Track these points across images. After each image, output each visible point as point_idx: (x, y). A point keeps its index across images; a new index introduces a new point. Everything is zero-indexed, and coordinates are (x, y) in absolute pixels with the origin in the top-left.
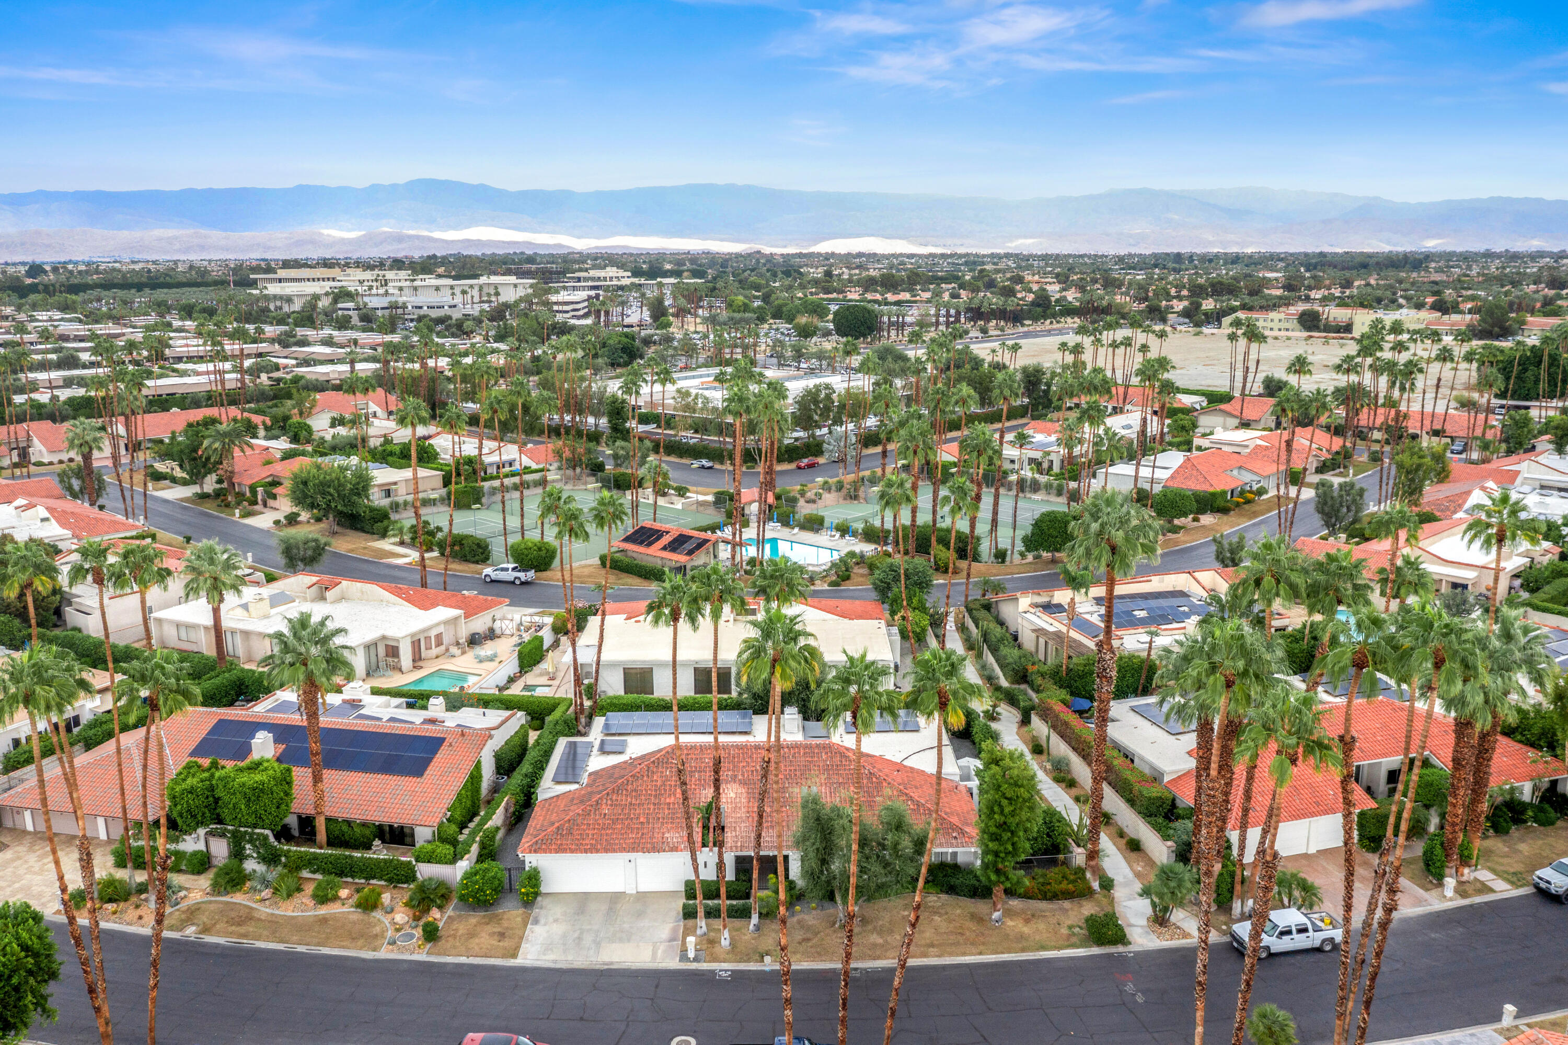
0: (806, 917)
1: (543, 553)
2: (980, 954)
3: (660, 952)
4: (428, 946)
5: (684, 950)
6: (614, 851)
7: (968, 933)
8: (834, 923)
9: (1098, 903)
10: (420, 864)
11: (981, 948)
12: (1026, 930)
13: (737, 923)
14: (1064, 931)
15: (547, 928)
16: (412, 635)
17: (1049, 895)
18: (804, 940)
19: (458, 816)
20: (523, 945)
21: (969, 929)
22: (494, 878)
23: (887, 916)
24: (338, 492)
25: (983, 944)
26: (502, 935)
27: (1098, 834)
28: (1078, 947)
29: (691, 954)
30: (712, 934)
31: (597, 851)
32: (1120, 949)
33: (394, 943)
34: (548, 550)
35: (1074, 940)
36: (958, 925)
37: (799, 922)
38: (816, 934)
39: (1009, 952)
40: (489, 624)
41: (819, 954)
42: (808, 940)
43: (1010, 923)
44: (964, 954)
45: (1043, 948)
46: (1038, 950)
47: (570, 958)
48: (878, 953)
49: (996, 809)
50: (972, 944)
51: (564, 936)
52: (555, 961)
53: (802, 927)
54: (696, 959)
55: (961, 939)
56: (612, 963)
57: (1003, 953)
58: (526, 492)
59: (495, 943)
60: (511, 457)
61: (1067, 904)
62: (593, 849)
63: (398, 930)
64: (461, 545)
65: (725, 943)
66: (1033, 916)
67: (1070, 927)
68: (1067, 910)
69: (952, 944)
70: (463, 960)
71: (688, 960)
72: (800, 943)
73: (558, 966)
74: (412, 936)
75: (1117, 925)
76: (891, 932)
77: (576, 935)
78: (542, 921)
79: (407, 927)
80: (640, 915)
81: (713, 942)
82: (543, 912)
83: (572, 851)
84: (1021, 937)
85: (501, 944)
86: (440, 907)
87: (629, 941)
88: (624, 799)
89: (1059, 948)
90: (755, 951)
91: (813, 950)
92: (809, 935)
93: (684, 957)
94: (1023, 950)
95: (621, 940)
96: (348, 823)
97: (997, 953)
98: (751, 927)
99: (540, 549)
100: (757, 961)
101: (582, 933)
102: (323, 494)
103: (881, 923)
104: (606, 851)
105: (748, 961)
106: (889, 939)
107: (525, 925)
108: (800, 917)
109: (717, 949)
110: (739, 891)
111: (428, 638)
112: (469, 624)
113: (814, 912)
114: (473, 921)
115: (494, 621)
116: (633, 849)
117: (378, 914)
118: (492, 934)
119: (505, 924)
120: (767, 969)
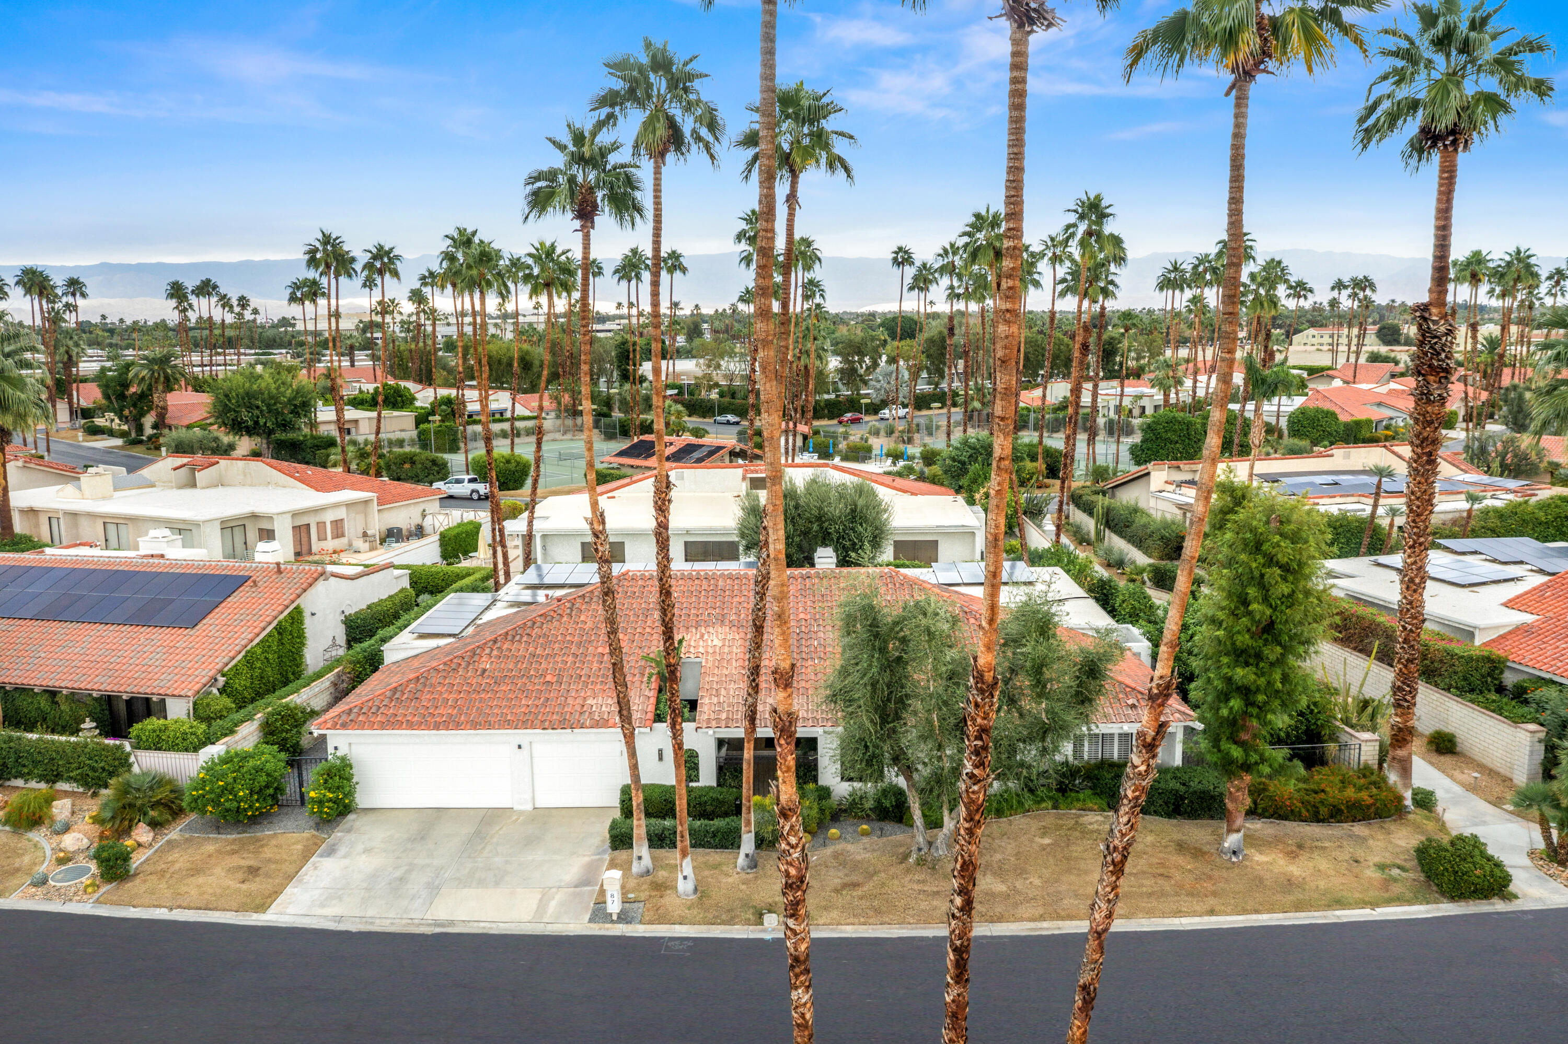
0: (850, 847)
1: (512, 466)
2: (1212, 912)
3: (553, 905)
4: (105, 888)
5: (601, 902)
6: (489, 726)
7: (1178, 876)
8: (906, 856)
9: (1418, 828)
10: (139, 753)
11: (1211, 901)
12: (1295, 870)
13: (715, 856)
14: (1372, 874)
15: (346, 862)
16: (295, 514)
17: (1324, 811)
18: (845, 886)
19: (239, 684)
20: (289, 890)
21: (1178, 867)
22: (258, 770)
23: (1010, 847)
24: (268, 406)
25: (1214, 894)
26: (253, 871)
27: (1413, 692)
28: (1409, 902)
29: (614, 906)
30: (662, 874)
31: (458, 726)
32: (1498, 906)
33: (44, 881)
34: (518, 463)
35: (1397, 889)
36: (1154, 860)
37: (836, 856)
38: (871, 876)
39: (1271, 911)
40: (418, 520)
41: (878, 911)
42: (855, 885)
43: (1259, 858)
44: (1178, 913)
45: (1340, 903)
46: (1329, 906)
47: (370, 912)
48: (999, 909)
49: (1252, 591)
50: (1190, 894)
51: (373, 877)
52: (340, 919)
53: (843, 864)
54: (624, 917)
55: (1167, 886)
56: (452, 923)
57: (1257, 912)
58: (516, 440)
59: (233, 884)
60: (502, 406)
61: (1359, 829)
62: (452, 723)
63: (61, 861)
64: (413, 463)
65: (685, 886)
66: (1300, 846)
67: (1382, 867)
68: (1364, 839)
69: (1150, 895)
70: (161, 914)
71: (608, 918)
72: (837, 891)
73: (342, 927)
74: (85, 871)
75: (1489, 859)
76: (1021, 872)
77: (398, 874)
78: (342, 850)
79: (81, 857)
80: (529, 842)
81: (661, 887)
82: (352, 837)
83: (411, 726)
84: (1289, 884)
85: (244, 887)
86: (154, 825)
87: (497, 884)
88: (520, 649)
89: (1374, 905)
90: (745, 905)
91: (864, 903)
92: (855, 878)
93: (599, 913)
94: (1298, 907)
95: (482, 883)
96: (52, 694)
97: (1244, 912)
98: (741, 860)
99: (508, 462)
100: (748, 922)
101: (409, 871)
102: (250, 407)
103: (998, 856)
104: (475, 725)
105: (730, 922)
106: (1019, 884)
107: (306, 856)
108: (840, 846)
109: (669, 900)
110: (722, 803)
111: (321, 525)
112: (386, 515)
113: (865, 840)
114: (210, 848)
115: (424, 516)
116: (525, 723)
117: (38, 836)
118: (231, 870)
119: (268, 853)
120: (768, 936)
